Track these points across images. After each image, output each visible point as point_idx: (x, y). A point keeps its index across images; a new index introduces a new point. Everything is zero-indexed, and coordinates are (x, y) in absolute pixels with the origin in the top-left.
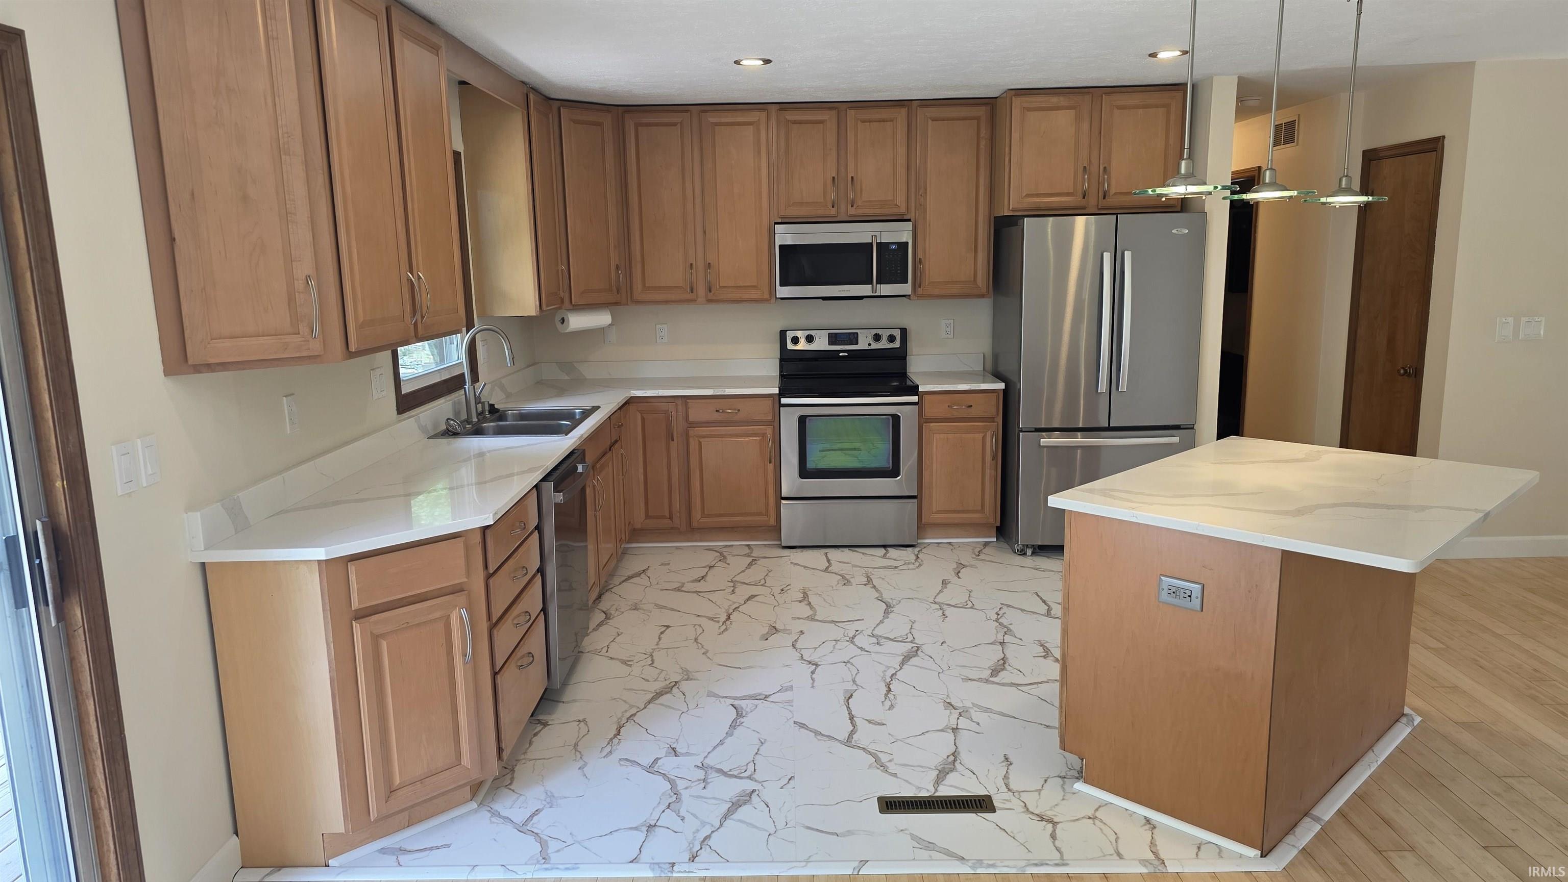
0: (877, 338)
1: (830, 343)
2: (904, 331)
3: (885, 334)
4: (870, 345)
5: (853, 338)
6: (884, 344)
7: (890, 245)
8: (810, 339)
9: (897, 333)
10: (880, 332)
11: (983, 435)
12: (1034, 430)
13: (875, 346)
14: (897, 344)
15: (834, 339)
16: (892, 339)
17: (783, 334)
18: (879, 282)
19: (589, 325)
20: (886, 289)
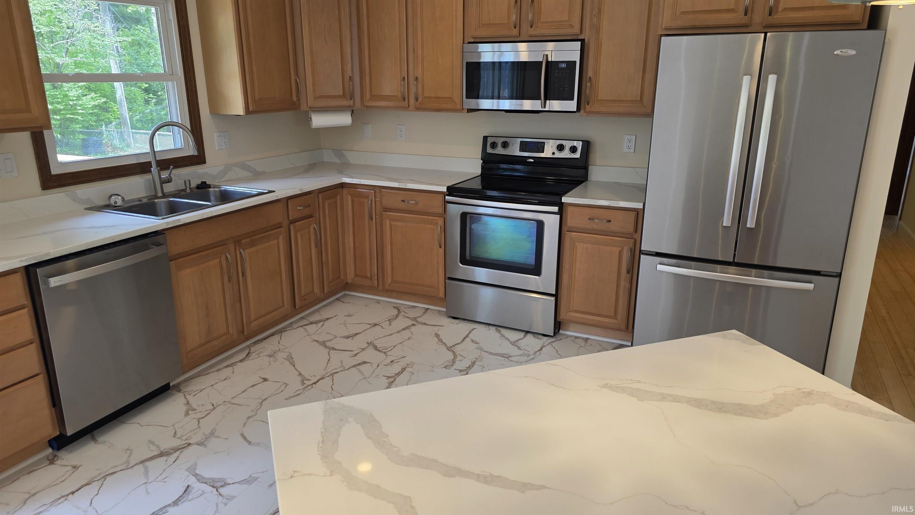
0: (561, 148)
1: (521, 150)
2: (587, 145)
3: (568, 145)
4: (554, 154)
5: (540, 148)
6: (566, 154)
7: (560, 64)
8: (505, 145)
9: (579, 145)
10: (563, 142)
11: (619, 249)
12: (655, 254)
13: (558, 155)
14: (577, 155)
15: (524, 147)
16: (573, 149)
17: (485, 138)
18: (547, 98)
19: (330, 124)
20: (555, 105)
